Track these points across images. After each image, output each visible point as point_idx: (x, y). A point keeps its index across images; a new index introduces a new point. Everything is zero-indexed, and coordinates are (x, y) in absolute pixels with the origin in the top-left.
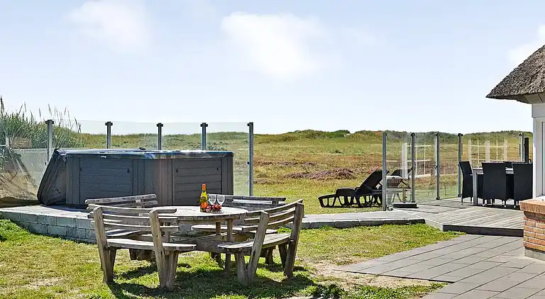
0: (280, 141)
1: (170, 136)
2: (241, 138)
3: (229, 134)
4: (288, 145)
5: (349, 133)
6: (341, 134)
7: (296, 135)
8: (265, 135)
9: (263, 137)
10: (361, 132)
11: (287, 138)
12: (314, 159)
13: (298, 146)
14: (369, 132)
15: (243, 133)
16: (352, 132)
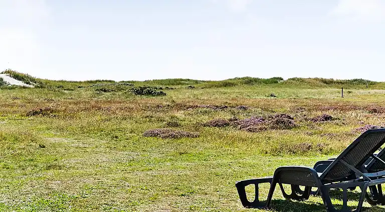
0: (221, 86)
1: (123, 82)
2: (186, 84)
3: (175, 80)
4: (228, 90)
5: (282, 79)
6: (275, 81)
7: (235, 82)
8: (207, 82)
9: (206, 83)
10: (293, 79)
11: (227, 84)
12: (247, 102)
13: (237, 91)
14: (301, 79)
15: (189, 80)
16: (285, 79)
